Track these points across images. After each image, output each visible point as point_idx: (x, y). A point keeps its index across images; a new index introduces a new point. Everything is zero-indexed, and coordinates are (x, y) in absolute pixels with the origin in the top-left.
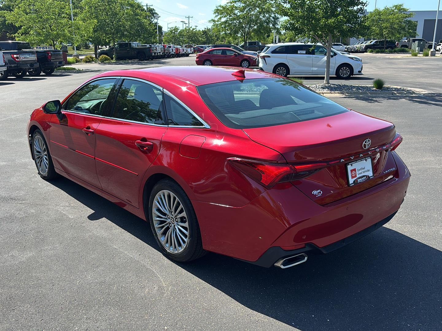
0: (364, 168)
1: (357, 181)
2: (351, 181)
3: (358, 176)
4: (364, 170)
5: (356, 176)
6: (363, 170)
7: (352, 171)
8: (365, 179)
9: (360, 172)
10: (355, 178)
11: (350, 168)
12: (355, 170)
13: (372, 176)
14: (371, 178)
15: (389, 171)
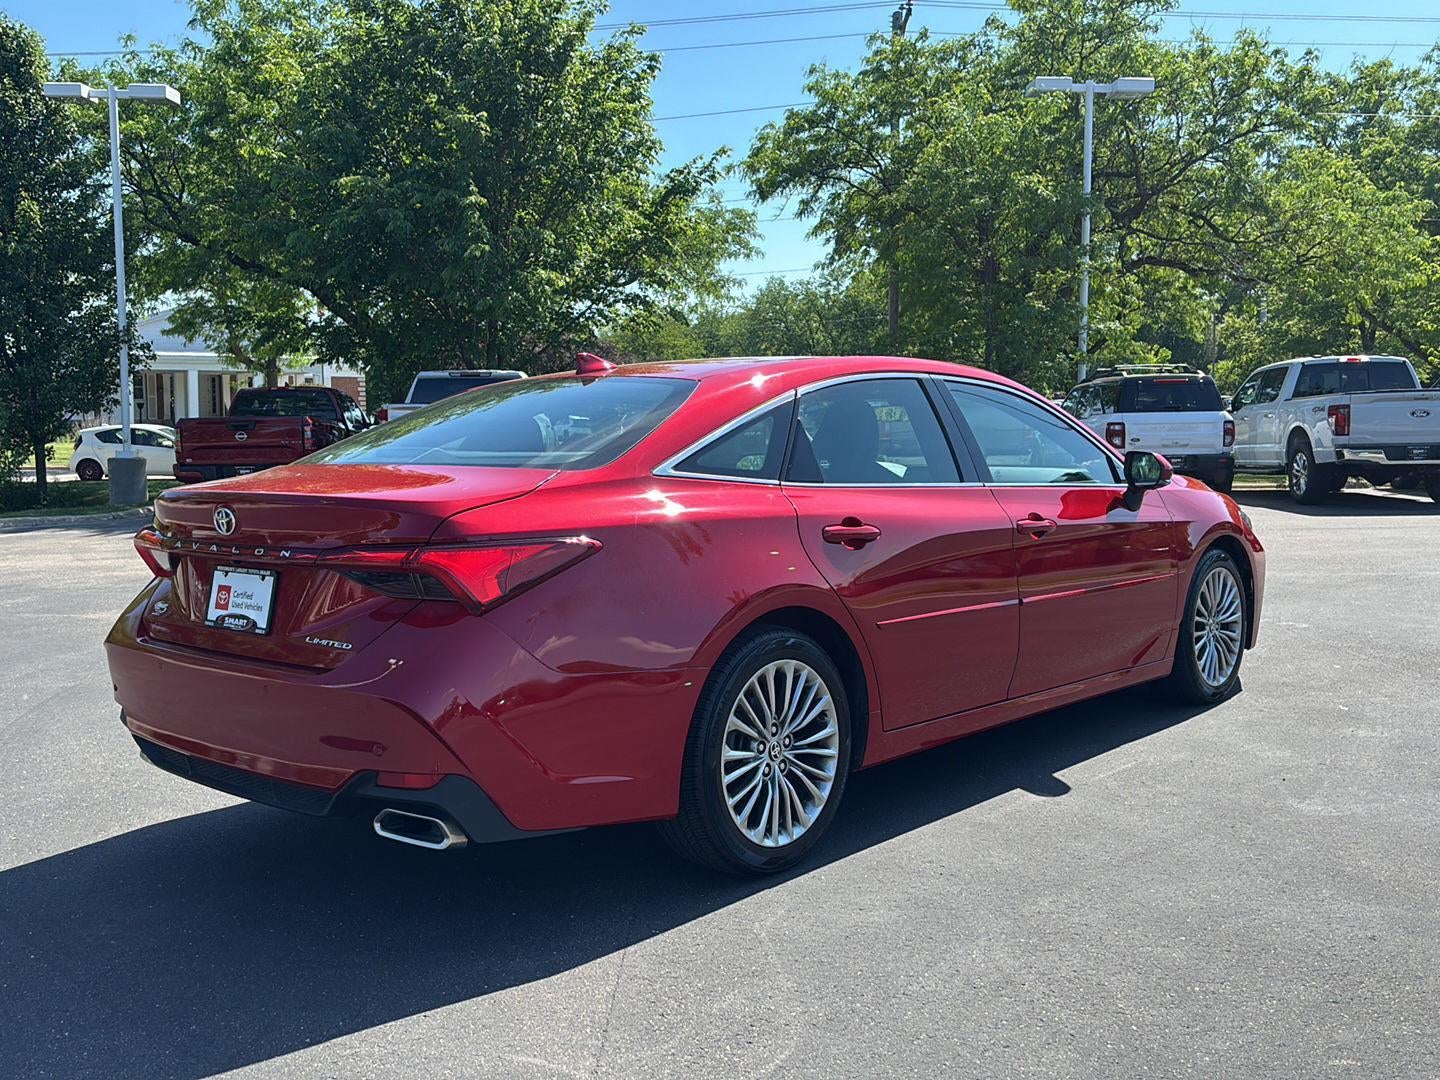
0: (250, 597)
1: (223, 620)
2: (213, 614)
3: (231, 610)
4: (249, 601)
5: (225, 607)
6: (245, 600)
7: (222, 588)
8: (242, 627)
9: (239, 601)
10: (223, 612)
11: (219, 578)
12: (227, 589)
13: (263, 629)
14: (257, 631)
15: (324, 642)
